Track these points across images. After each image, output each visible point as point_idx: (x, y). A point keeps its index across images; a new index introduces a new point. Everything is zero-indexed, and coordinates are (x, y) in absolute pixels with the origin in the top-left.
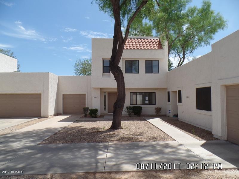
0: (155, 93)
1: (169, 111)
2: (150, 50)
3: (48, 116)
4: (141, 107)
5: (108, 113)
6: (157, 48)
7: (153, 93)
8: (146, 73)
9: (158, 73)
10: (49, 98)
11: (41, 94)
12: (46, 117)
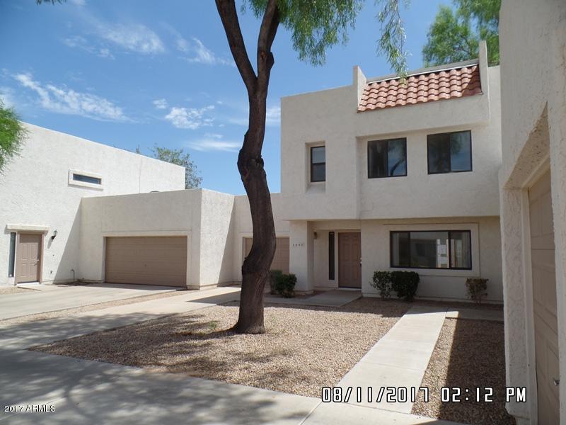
0: (469, 231)
2: (437, 105)
3: (199, 287)
4: (417, 275)
5: (340, 287)
6: (459, 95)
7: (464, 233)
8: (429, 173)
9: (471, 170)
10: (202, 246)
11: (186, 237)
12: (195, 288)
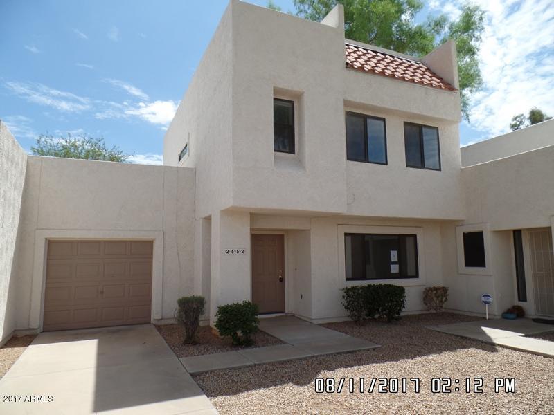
0: (415, 236)
1: (483, 299)
7: (408, 239)
8: (407, 166)
9: (440, 170)
